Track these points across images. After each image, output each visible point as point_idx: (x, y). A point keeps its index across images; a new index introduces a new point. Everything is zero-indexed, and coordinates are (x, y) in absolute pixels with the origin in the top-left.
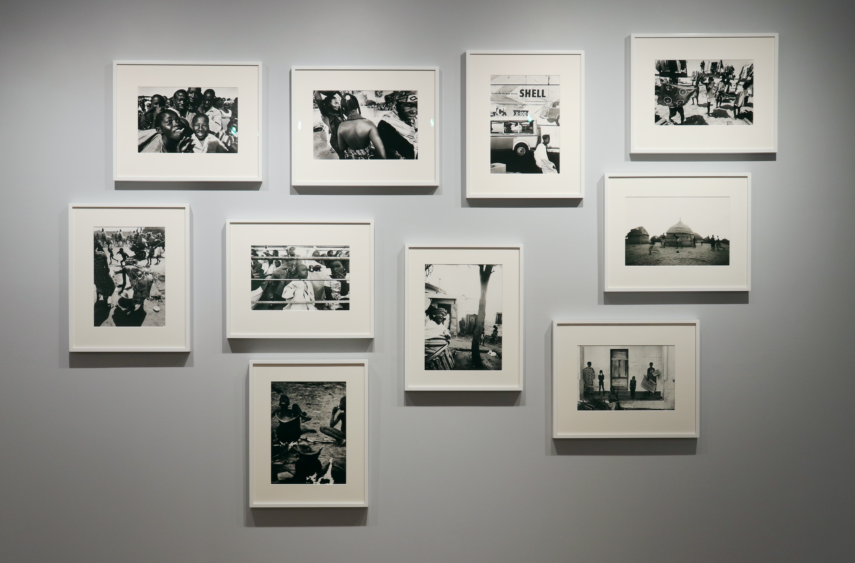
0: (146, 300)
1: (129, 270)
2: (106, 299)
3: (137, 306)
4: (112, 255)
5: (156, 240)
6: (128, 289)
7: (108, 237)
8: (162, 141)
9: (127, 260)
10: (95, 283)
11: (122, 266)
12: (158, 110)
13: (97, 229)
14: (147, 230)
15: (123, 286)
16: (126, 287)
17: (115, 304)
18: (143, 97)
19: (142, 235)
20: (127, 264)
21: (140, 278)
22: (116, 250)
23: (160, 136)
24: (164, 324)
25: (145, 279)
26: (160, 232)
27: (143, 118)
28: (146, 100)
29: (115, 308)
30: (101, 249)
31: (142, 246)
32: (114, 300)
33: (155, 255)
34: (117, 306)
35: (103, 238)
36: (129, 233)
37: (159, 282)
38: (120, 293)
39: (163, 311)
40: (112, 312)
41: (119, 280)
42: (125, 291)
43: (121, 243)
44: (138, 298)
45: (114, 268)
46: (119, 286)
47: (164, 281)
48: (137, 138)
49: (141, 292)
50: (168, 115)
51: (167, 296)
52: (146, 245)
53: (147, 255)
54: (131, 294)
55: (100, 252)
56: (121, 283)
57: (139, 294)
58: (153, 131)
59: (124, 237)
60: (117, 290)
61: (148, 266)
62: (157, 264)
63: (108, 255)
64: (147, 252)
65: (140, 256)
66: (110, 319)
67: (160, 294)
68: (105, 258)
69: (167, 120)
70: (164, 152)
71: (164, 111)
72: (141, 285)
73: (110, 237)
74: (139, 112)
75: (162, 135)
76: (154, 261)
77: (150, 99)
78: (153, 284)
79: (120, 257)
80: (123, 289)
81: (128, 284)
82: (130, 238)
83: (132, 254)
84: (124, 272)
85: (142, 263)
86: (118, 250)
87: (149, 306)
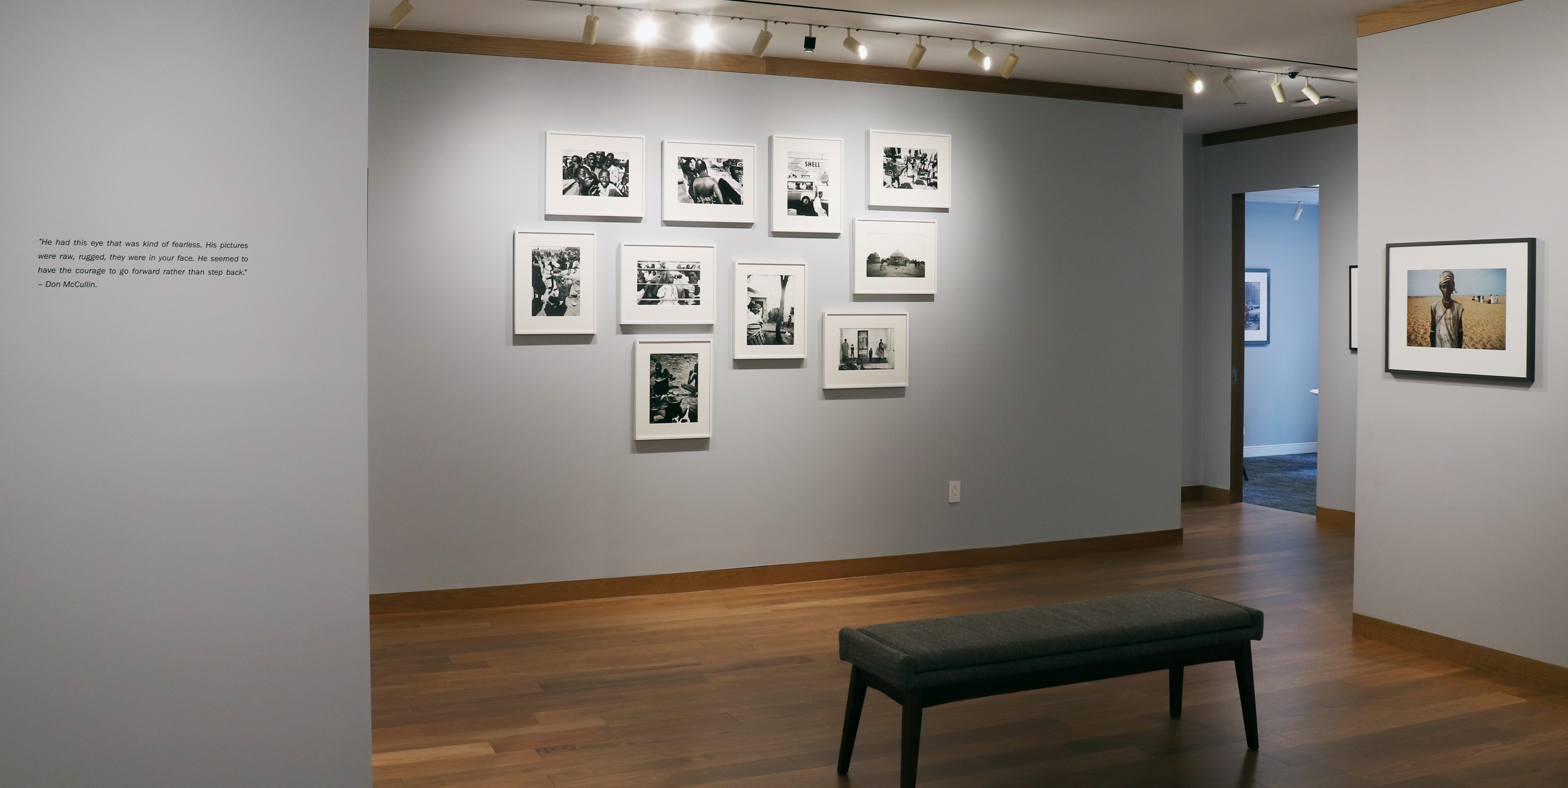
0: (567, 298)
1: (556, 277)
2: (540, 297)
3: (561, 302)
4: (544, 266)
5: (574, 256)
6: (555, 290)
7: (542, 253)
8: (578, 188)
9: (554, 270)
10: (534, 285)
11: (551, 274)
12: (576, 166)
13: (534, 248)
14: (568, 249)
15: (551, 288)
16: (553, 289)
17: (546, 301)
18: (566, 157)
19: (565, 252)
20: (555, 272)
21: (563, 283)
22: (547, 263)
23: (577, 184)
24: (579, 315)
25: (567, 283)
26: (577, 251)
27: (566, 171)
28: (568, 159)
29: (546, 303)
30: (537, 262)
31: (565, 260)
32: (545, 298)
33: (573, 267)
34: (547, 302)
35: (539, 254)
36: (556, 251)
37: (576, 285)
38: (550, 293)
39: (579, 305)
40: (544, 306)
41: (548, 283)
42: (553, 291)
43: (550, 257)
44: (562, 296)
45: (546, 274)
46: (549, 288)
47: (579, 284)
48: (562, 185)
49: (564, 292)
50: (582, 170)
51: (581, 295)
52: (568, 259)
53: (568, 266)
54: (557, 293)
55: (536, 264)
56: (551, 286)
57: (562, 293)
58: (573, 181)
59: (552, 254)
60: (548, 290)
61: (568, 274)
62: (575, 272)
63: (542, 266)
64: (568, 264)
65: (563, 267)
66: (543, 311)
67: (576, 293)
68: (540, 268)
69: (582, 173)
70: (580, 195)
71: (580, 167)
72: (564, 287)
73: (543, 254)
74: (564, 167)
75: (579, 183)
76: (573, 270)
77: (571, 158)
78: (572, 287)
79: (550, 268)
80: (552, 290)
81: (555, 287)
82: (556, 254)
83: (558, 265)
84: (552, 278)
85: (564, 272)
86: (549, 262)
87: (569, 302)
